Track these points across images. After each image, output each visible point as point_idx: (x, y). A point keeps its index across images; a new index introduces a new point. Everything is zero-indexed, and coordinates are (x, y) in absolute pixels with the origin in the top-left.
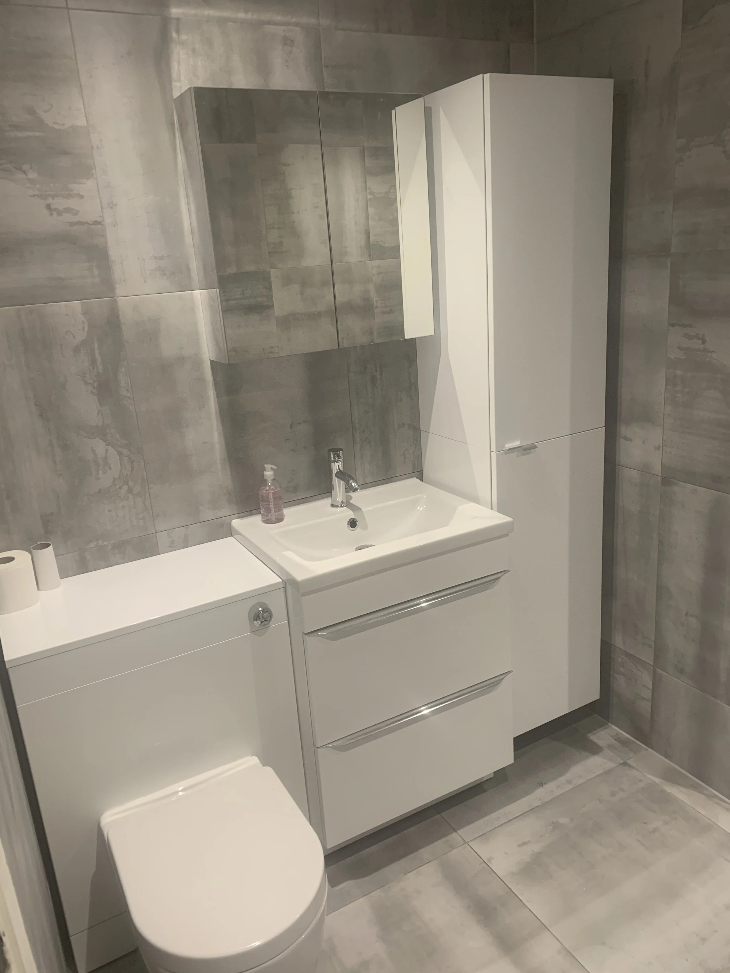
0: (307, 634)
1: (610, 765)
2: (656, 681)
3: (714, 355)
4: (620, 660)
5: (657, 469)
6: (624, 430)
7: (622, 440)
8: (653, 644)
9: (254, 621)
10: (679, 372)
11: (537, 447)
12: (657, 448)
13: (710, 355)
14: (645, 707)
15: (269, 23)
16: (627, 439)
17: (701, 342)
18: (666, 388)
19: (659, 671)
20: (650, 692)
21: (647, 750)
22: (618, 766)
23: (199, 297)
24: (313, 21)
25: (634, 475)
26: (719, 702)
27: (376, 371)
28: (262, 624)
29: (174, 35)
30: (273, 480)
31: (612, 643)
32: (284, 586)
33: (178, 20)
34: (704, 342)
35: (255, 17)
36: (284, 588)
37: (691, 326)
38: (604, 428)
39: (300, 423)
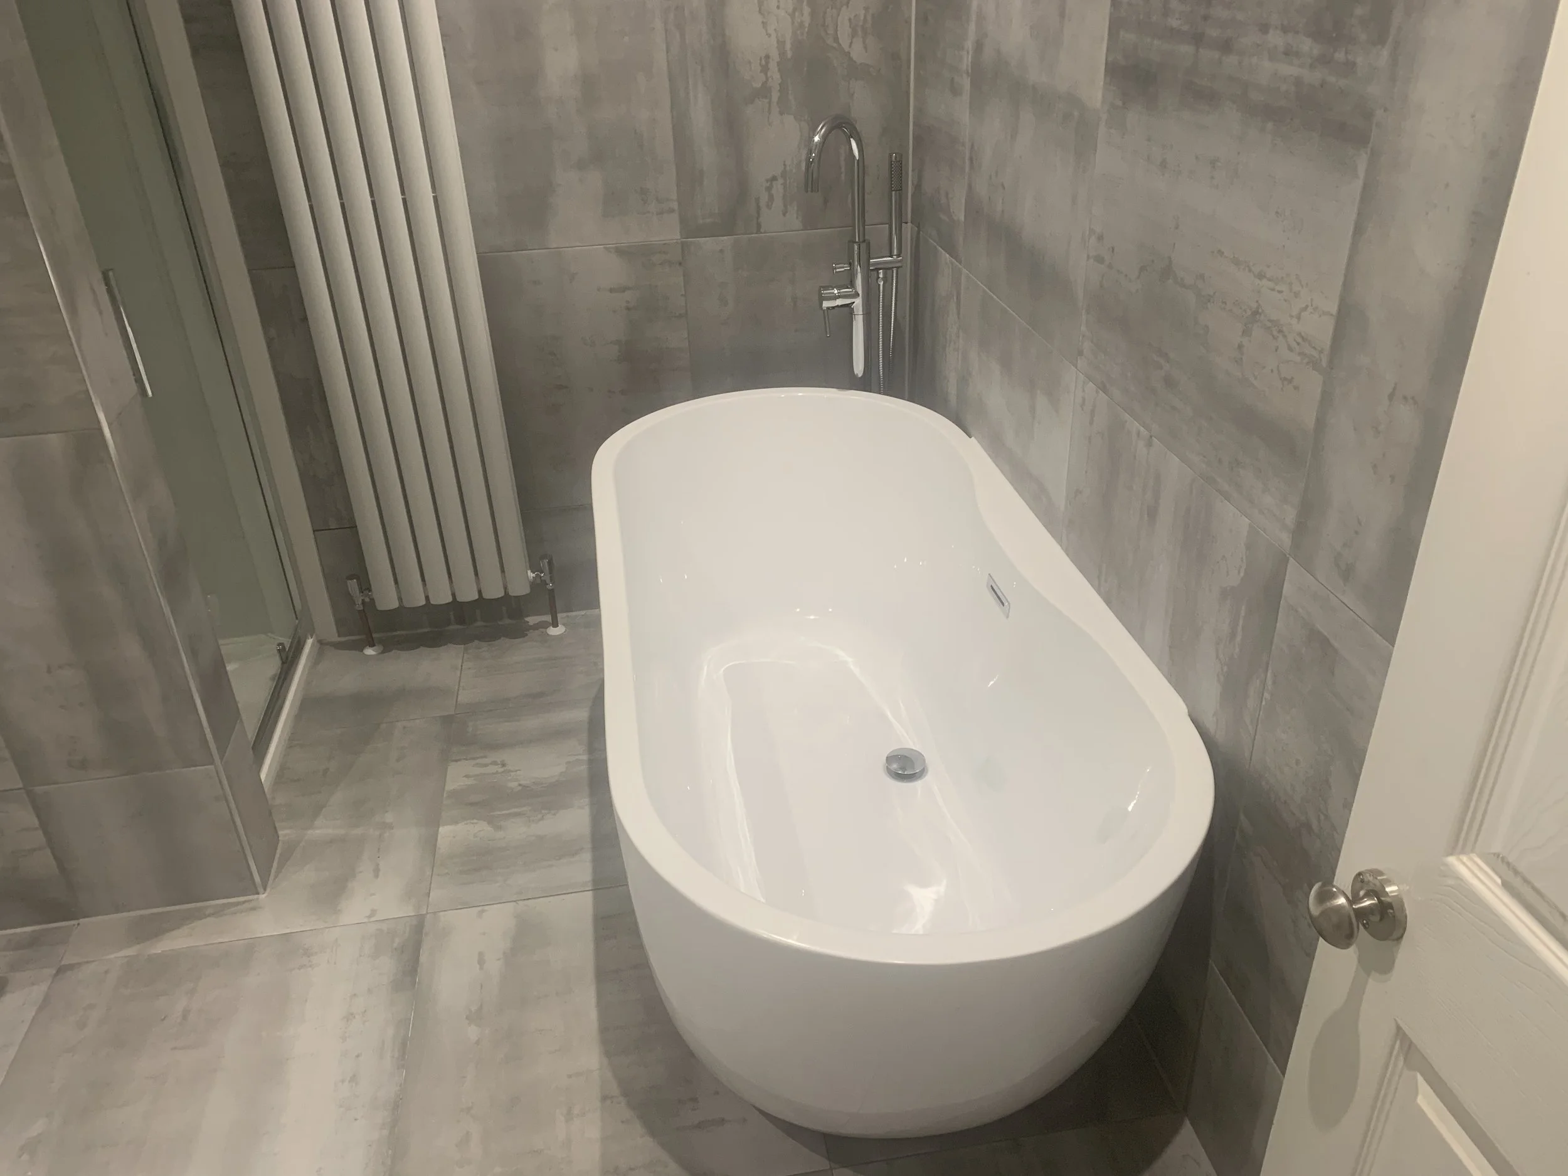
1: (38, 991)
2: (41, 808)
14: (40, 864)
20: (40, 832)
21: (78, 924)
22: (52, 983)
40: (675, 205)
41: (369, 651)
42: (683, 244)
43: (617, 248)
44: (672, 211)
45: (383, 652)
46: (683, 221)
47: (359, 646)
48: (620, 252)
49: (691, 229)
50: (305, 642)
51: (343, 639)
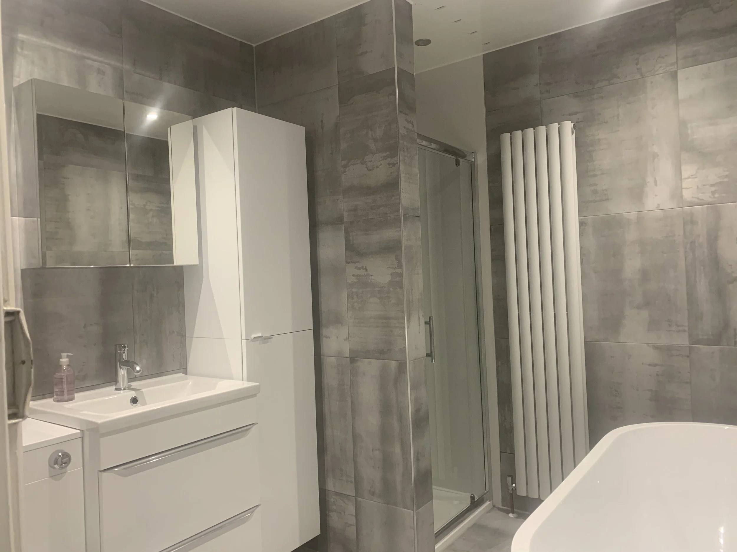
0: (101, 471)
2: (358, 508)
3: (373, 277)
4: (332, 500)
5: (347, 354)
6: (324, 332)
7: (324, 338)
8: (353, 480)
9: (55, 464)
10: (354, 290)
11: (272, 338)
12: (345, 340)
13: (370, 277)
14: (351, 532)
15: (89, 58)
16: (327, 337)
17: (365, 270)
18: (348, 301)
19: (359, 499)
20: (354, 518)
23: (18, 223)
24: (118, 64)
25: (333, 360)
26: (399, 508)
27: (154, 291)
28: (62, 466)
29: (19, 50)
30: (68, 365)
31: (327, 488)
32: (82, 436)
33: (23, 42)
34: (366, 270)
35: (79, 53)
36: (81, 438)
37: (358, 262)
38: (313, 330)
39: (91, 325)
40: (687, 329)
41: (511, 515)
42: (690, 347)
43: (653, 345)
44: (684, 331)
45: (517, 518)
46: (690, 336)
47: (508, 512)
48: (656, 347)
49: (695, 341)
50: (486, 502)
51: (504, 508)
